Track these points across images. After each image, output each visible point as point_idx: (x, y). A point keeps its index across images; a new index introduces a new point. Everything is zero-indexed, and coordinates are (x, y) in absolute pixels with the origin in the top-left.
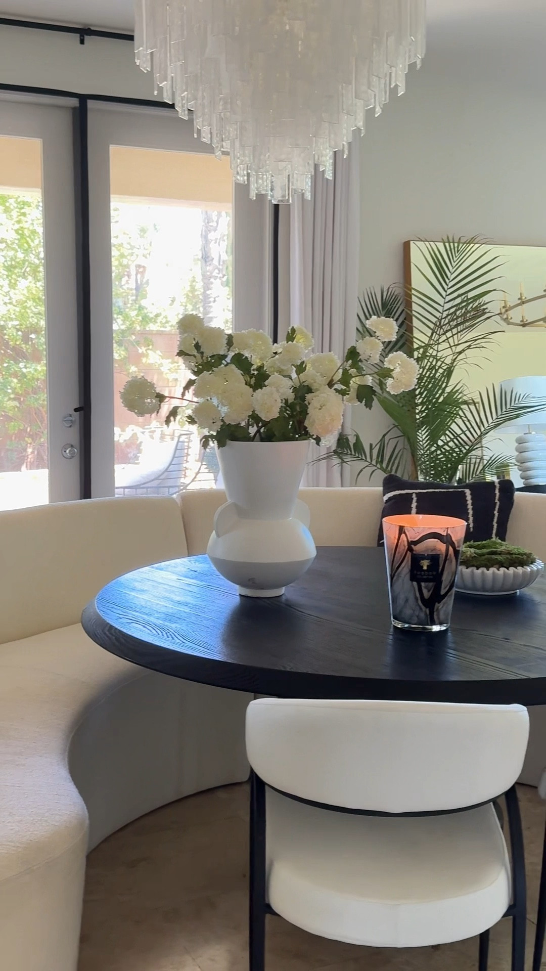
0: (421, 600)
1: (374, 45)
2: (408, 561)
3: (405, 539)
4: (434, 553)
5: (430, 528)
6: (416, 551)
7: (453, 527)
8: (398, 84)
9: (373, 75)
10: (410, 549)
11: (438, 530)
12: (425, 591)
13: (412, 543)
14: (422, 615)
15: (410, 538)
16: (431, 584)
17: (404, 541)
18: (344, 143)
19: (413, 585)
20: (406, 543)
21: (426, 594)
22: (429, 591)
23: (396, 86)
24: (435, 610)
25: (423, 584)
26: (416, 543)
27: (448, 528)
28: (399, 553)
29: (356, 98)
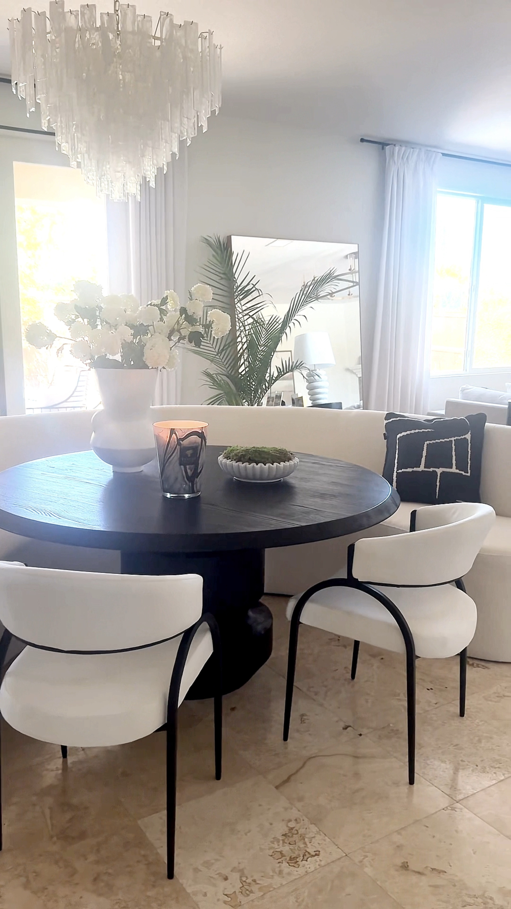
0: (187, 478)
1: (184, 96)
2: (177, 453)
3: (175, 437)
4: (195, 445)
5: (192, 429)
6: (183, 445)
7: (205, 427)
8: (203, 124)
9: (184, 117)
10: (179, 444)
11: (197, 429)
12: (189, 471)
13: (179, 440)
14: (187, 488)
15: (179, 436)
16: (193, 466)
17: (174, 439)
18: (164, 163)
19: (181, 468)
20: (176, 440)
21: (190, 473)
22: (191, 471)
23: (201, 125)
24: (195, 482)
25: (188, 467)
26: (183, 440)
27: (202, 428)
28: (170, 447)
29: (171, 131)
